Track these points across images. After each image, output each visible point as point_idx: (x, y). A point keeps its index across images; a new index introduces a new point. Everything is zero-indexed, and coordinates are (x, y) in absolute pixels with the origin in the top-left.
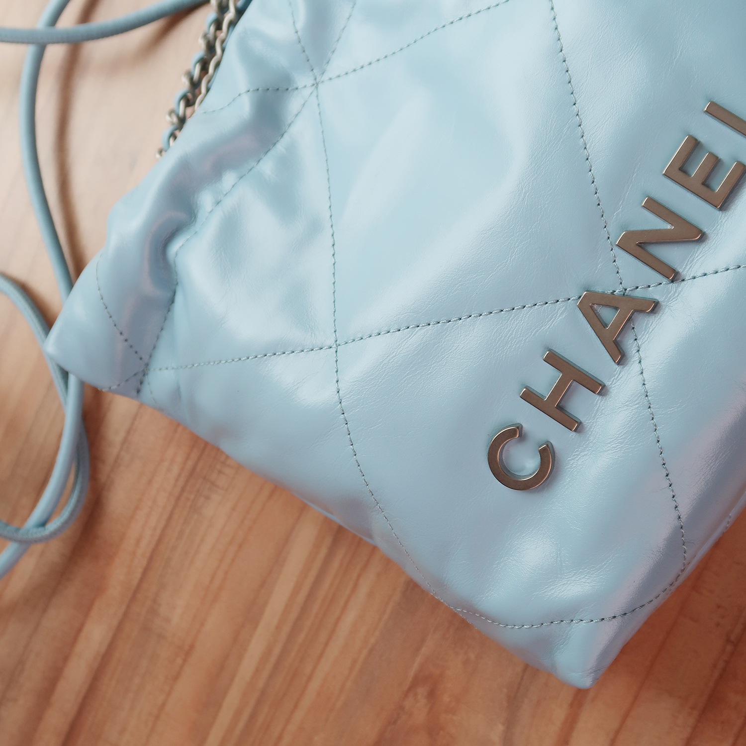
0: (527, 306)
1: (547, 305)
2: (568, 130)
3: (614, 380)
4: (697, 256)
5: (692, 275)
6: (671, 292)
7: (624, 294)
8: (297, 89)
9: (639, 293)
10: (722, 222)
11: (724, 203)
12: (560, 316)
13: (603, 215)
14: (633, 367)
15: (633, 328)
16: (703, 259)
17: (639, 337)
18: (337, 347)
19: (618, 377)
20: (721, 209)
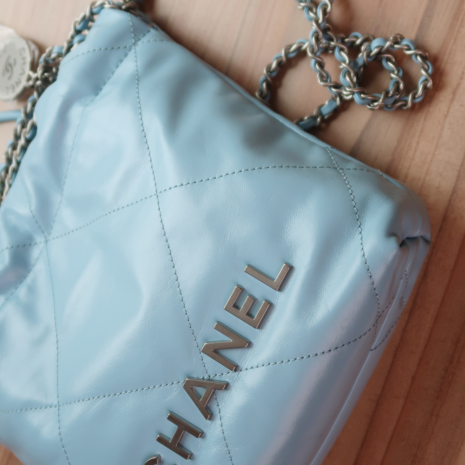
0: (156, 387)
1: (167, 386)
2: (170, 283)
3: (208, 429)
4: (248, 356)
5: (245, 368)
6: (235, 377)
7: (209, 379)
8: (36, 244)
9: (217, 378)
10: (260, 336)
11: (260, 325)
12: (175, 392)
13: (193, 333)
14: (217, 422)
15: (216, 399)
16: (251, 358)
17: (220, 404)
18: (59, 407)
19: (209, 428)
20: (259, 328)
